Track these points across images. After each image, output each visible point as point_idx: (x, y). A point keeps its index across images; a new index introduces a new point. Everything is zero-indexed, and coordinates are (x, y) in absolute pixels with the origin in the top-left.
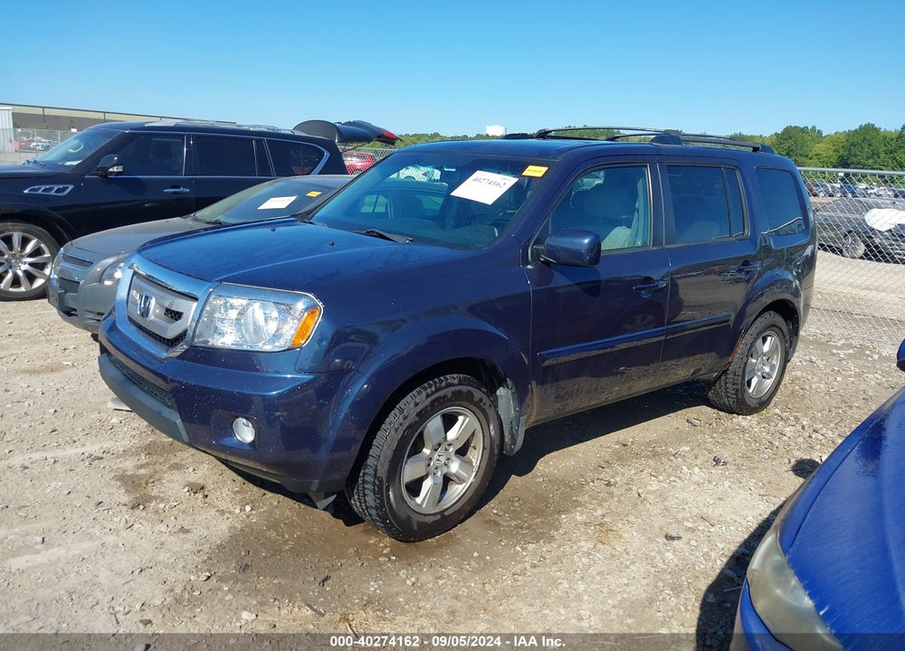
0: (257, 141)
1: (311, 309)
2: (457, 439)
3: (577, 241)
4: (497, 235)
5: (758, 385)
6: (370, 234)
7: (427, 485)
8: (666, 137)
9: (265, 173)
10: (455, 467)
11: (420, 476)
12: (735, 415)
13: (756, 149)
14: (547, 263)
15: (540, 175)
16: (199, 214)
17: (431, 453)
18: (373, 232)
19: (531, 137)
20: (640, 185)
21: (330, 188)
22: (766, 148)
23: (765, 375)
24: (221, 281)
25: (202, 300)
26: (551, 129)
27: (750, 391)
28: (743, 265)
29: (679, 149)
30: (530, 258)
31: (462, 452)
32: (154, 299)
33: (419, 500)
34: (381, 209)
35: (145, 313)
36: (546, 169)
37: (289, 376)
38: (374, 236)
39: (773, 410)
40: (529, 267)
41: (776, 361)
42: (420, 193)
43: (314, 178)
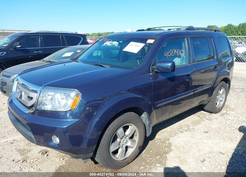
0: (61, 36)
1: (77, 96)
2: (129, 134)
3: (167, 64)
4: (139, 64)
5: (219, 104)
6: (97, 65)
7: (120, 151)
8: (190, 28)
9: (64, 45)
10: (129, 144)
11: (117, 148)
12: (213, 114)
13: (216, 31)
14: (156, 72)
15: (152, 42)
16: (45, 59)
17: (120, 141)
18: (98, 64)
19: (145, 30)
20: (183, 44)
21: (84, 49)
22: (219, 31)
23: (221, 101)
24: (45, 86)
25: (39, 93)
26: (151, 28)
27: (217, 106)
28: (215, 68)
29: (194, 32)
30: (151, 71)
31: (132, 137)
32: (23, 92)
33: (117, 156)
34: (99, 54)
35: (21, 97)
36: (154, 40)
37: (70, 120)
38: (98, 66)
39: (223, 111)
40: (151, 74)
41: (224, 96)
42: (111, 49)
43: (79, 46)
